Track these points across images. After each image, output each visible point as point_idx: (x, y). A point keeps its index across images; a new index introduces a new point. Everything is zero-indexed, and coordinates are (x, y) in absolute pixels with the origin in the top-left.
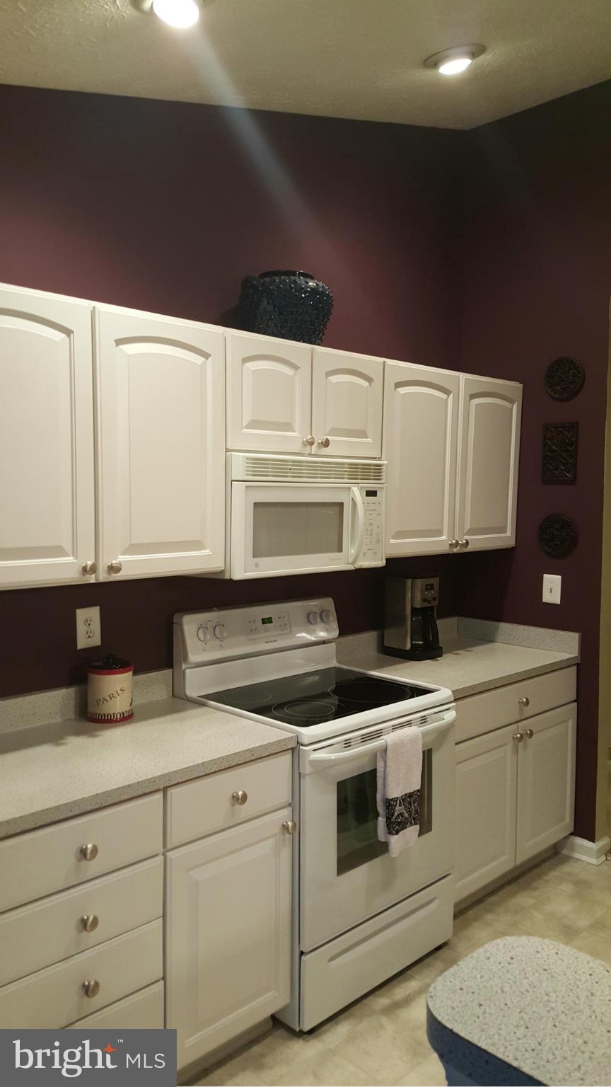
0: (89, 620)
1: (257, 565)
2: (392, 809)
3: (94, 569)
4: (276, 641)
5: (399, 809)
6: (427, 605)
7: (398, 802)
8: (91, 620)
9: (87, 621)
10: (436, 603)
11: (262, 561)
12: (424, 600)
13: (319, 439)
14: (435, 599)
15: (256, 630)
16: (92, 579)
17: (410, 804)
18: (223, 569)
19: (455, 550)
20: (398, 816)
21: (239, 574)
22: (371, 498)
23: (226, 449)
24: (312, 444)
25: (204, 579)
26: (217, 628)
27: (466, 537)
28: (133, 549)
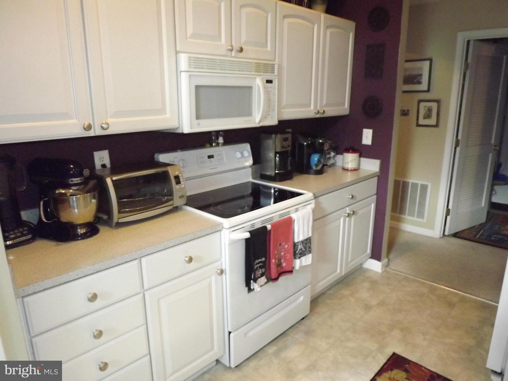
0: (102, 158)
1: (199, 124)
2: (297, 247)
3: (89, 128)
4: (216, 168)
5: (300, 247)
6: (284, 150)
7: (300, 243)
8: (103, 158)
9: (101, 158)
10: (289, 149)
11: (202, 122)
12: (283, 147)
13: (236, 46)
14: (289, 146)
15: (204, 162)
16: (91, 133)
17: (306, 244)
18: (178, 126)
19: (318, 116)
20: (300, 250)
21: (186, 130)
22: (269, 85)
23: (176, 51)
24: (232, 50)
25: (165, 133)
26: (181, 161)
27: (324, 109)
28: (117, 114)
